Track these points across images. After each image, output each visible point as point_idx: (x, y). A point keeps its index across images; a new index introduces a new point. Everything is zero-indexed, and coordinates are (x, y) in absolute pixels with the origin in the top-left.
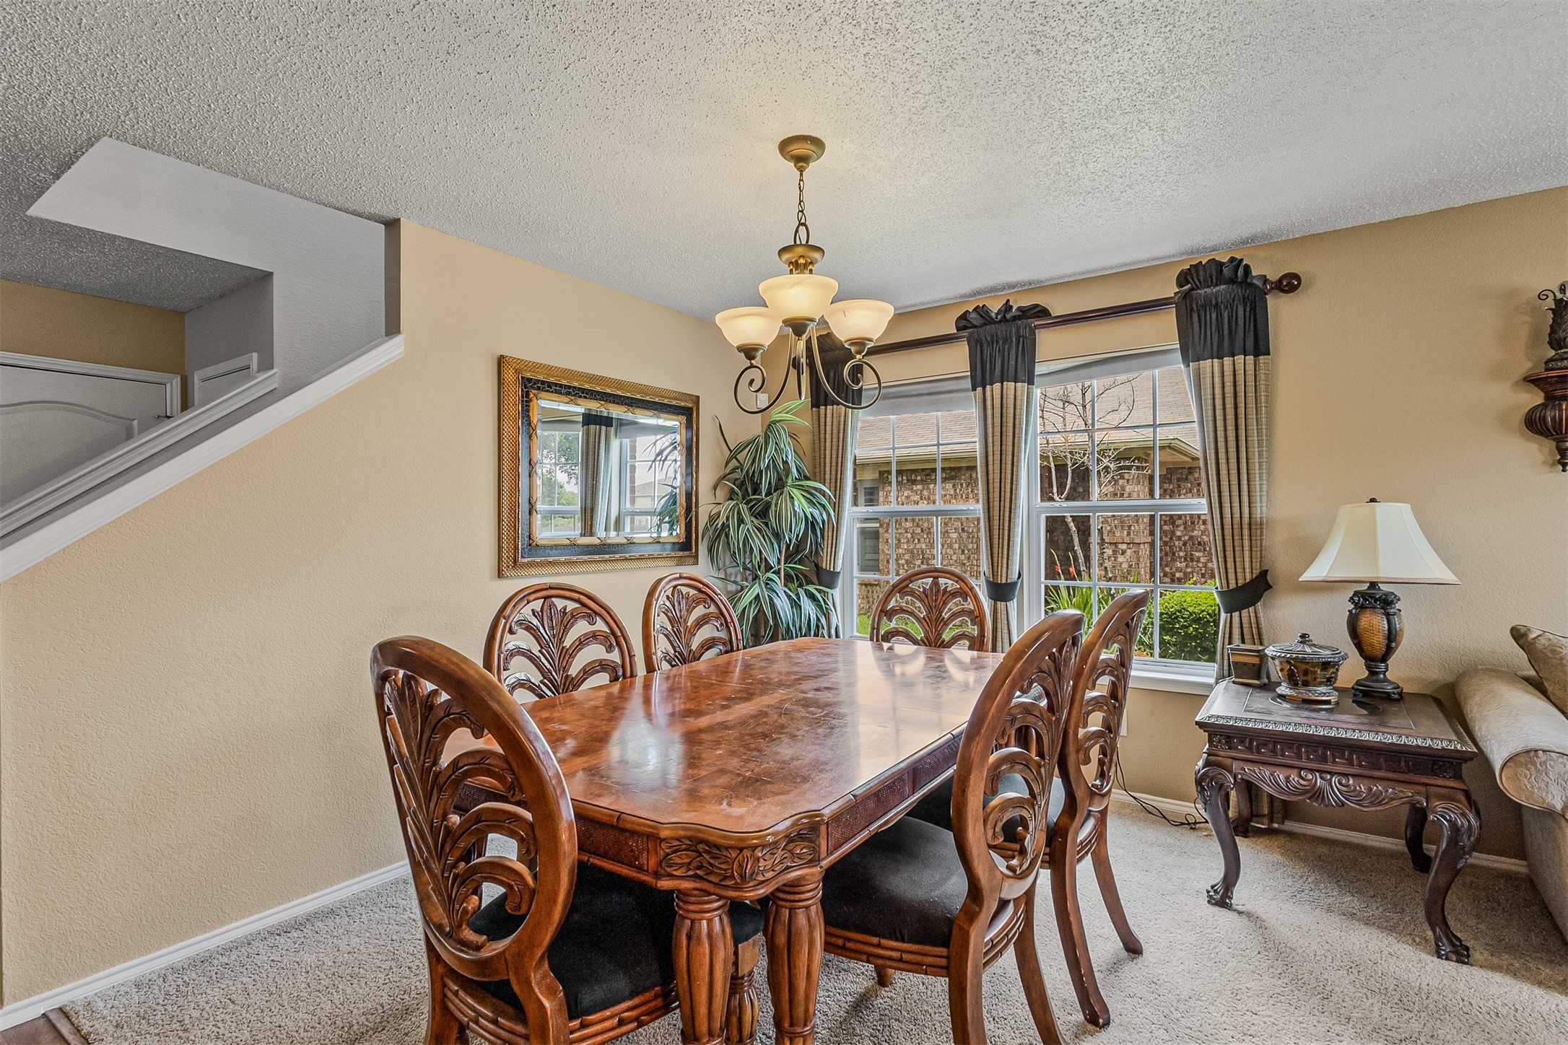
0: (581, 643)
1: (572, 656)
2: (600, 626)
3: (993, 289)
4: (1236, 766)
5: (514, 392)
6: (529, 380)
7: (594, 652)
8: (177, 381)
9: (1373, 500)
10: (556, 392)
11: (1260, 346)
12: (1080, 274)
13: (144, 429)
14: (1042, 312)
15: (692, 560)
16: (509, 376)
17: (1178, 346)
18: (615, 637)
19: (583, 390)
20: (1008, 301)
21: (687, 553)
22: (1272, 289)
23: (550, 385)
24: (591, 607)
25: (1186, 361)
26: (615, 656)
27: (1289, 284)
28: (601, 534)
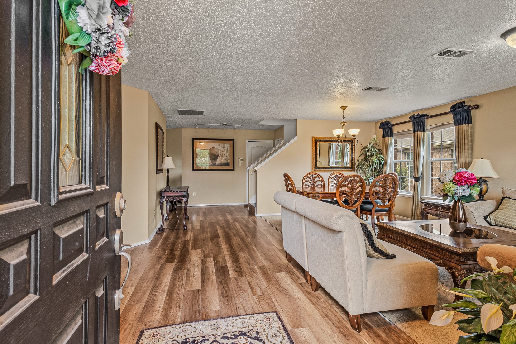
0: (317, 181)
1: (316, 183)
2: (320, 179)
3: (416, 110)
4: (427, 210)
5: (314, 142)
6: (317, 140)
7: (319, 183)
8: (273, 141)
9: (482, 159)
10: (322, 141)
11: (469, 122)
12: (441, 104)
13: (269, 150)
14: (426, 115)
15: (353, 171)
16: (314, 140)
17: (454, 122)
18: (323, 181)
19: (327, 140)
20: (419, 113)
21: (351, 170)
22: (472, 109)
23: (321, 140)
24: (319, 176)
25: (455, 125)
26: (322, 184)
27: (477, 107)
28: (330, 166)
